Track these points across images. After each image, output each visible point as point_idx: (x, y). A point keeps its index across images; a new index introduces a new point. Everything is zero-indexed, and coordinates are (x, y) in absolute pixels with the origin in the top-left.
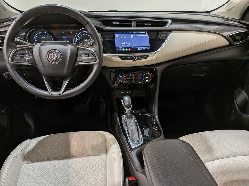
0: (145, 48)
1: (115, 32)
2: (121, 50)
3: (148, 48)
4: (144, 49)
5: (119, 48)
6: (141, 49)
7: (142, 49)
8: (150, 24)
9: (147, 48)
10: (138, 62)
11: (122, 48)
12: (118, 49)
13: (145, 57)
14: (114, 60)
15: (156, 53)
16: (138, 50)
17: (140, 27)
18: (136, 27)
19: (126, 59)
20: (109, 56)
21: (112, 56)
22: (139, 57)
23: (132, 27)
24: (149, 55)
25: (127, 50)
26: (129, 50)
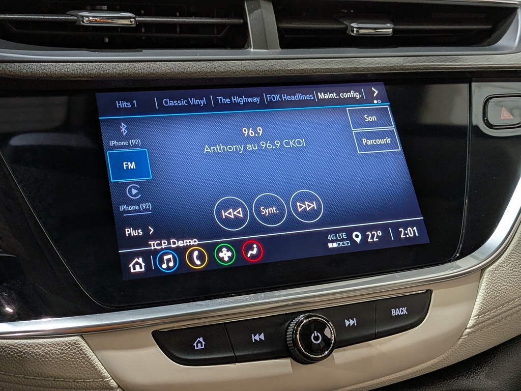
0: (384, 228)
1: (102, 98)
3: (412, 224)
4: (374, 236)
5: (154, 245)
6: (350, 237)
7: (357, 237)
8: (387, 29)
9: (406, 225)
11: (181, 244)
12: (146, 256)
13: (397, 313)
14: (111, 380)
15: (489, 269)
16: (330, 245)
17: (311, 50)
18: (280, 50)
19: (233, 355)
20: (55, 345)
21: (83, 343)
22: (347, 323)
23: (254, 49)
24: (427, 290)
25: (226, 259)
26: (249, 256)
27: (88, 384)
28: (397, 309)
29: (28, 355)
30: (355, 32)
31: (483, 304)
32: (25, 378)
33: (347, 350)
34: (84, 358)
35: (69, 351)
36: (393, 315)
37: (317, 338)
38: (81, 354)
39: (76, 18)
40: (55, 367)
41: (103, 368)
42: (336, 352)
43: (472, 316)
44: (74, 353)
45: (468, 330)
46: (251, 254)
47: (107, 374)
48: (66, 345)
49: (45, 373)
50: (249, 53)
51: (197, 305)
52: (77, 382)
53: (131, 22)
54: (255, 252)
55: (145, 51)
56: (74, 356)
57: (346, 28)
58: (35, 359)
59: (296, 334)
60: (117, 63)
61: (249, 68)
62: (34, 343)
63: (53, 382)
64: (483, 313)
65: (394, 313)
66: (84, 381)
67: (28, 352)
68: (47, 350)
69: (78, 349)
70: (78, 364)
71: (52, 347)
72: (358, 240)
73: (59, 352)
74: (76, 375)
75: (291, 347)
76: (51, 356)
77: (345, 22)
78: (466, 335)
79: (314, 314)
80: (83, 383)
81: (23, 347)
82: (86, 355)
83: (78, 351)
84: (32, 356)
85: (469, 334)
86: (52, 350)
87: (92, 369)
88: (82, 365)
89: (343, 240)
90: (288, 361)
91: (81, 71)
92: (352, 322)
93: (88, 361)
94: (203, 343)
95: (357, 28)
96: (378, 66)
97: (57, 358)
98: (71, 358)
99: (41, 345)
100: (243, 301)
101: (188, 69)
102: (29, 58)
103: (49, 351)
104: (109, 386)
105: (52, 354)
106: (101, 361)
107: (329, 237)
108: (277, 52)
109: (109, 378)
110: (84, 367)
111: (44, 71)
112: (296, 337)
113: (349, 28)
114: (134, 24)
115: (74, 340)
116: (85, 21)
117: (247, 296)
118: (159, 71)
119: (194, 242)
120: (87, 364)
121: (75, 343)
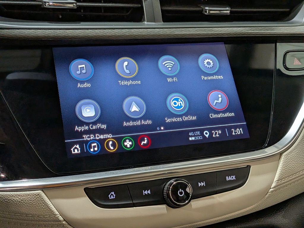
0: (223, 129)
2: (94, 148)
3: (239, 127)
4: (217, 134)
5: (86, 137)
6: (202, 134)
7: (207, 134)
8: (227, 11)
9: (235, 127)
10: (198, 210)
11: (102, 137)
12: (81, 144)
13: (229, 179)
14: (59, 216)
15: (285, 153)
16: (190, 139)
17: (181, 23)
18: (162, 23)
19: (132, 202)
20: (27, 195)
21: (43, 194)
22: (200, 184)
23: (147, 22)
24: (248, 166)
25: (128, 146)
26: (142, 144)
27: (46, 218)
28: (230, 177)
29: (11, 201)
30: (207, 12)
31: (281, 174)
32: (9, 215)
33: (199, 200)
34: (44, 203)
35: (35, 199)
36: (227, 180)
37: (181, 193)
38: (42, 201)
39: (41, 3)
40: (27, 208)
41: (55, 209)
42: (192, 201)
43: (274, 181)
44: (38, 200)
45: (272, 189)
46: (143, 143)
47: (57, 213)
48: (33, 195)
49: (21, 212)
50: (144, 24)
51: (111, 173)
52: (40, 217)
53: (74, 5)
54: (145, 142)
55: (82, 23)
56: (38, 202)
57: (203, 10)
58: (15, 203)
59: (169, 190)
60: (65, 30)
61: (144, 34)
62: (15, 194)
63: (26, 217)
64: (281, 179)
65: (228, 178)
66: (43, 217)
67: (11, 200)
68: (22, 198)
69: (40, 198)
70: (40, 207)
71: (25, 196)
72: (207, 136)
73: (29, 199)
74: (39, 213)
75: (166, 198)
76: (24, 202)
77: (201, 7)
78: (270, 192)
79: (180, 179)
80: (43, 218)
81: (8, 196)
82: (45, 201)
83: (40, 199)
84: (13, 201)
85: (272, 191)
86: (25, 198)
87: (49, 209)
88: (42, 207)
89: (198, 135)
90: (164, 206)
91: (44, 35)
92: (202, 184)
93: (46, 205)
94: (114, 195)
95: (209, 10)
96: (220, 32)
97: (28, 203)
98: (36, 203)
99: (18, 195)
100: (138, 171)
101: (108, 34)
102: (12, 26)
103: (23, 199)
104: (59, 219)
105: (25, 201)
106: (54, 205)
107: (190, 134)
108: (161, 24)
109: (58, 215)
110: (43, 208)
111: (22, 35)
112: (169, 192)
113: (204, 10)
114: (76, 7)
115: (38, 192)
116: (46, 5)
117: (141, 168)
118: (90, 35)
119: (110, 136)
120: (45, 207)
121: (38, 195)
